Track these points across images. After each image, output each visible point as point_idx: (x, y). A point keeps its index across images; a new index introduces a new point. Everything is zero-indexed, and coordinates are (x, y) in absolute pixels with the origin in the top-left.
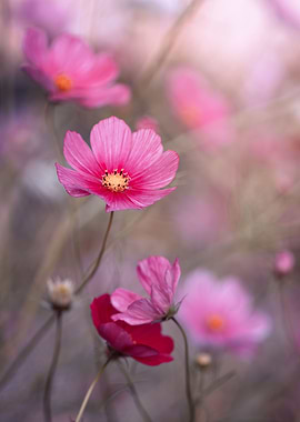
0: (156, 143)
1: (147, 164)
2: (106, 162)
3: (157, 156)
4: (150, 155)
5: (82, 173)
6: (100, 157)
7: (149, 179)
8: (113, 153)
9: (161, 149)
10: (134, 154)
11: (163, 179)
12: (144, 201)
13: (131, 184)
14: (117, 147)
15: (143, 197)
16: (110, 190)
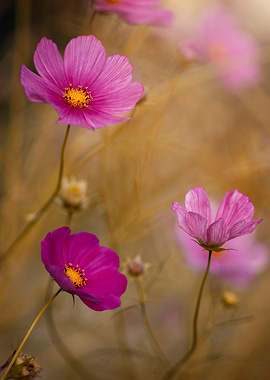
0: (127, 71)
1: (113, 88)
2: (74, 76)
3: (125, 84)
4: (118, 81)
5: (47, 81)
6: (69, 70)
7: (110, 103)
8: (83, 70)
9: (130, 78)
10: (104, 76)
11: (123, 106)
12: (97, 122)
13: (90, 103)
14: (88, 66)
15: (97, 119)
16: (69, 104)
